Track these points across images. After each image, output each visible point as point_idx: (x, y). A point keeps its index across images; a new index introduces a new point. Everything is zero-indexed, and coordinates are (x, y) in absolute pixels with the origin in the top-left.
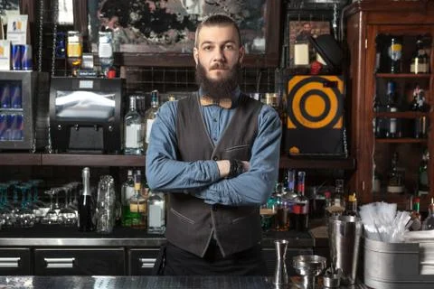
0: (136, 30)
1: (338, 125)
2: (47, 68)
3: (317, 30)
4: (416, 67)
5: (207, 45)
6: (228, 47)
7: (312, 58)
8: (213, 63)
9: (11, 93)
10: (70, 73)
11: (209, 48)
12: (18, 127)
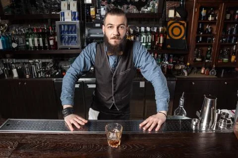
0: (113, 5)
1: (184, 38)
2: (83, 19)
3: (176, 5)
4: (210, 18)
5: (110, 26)
6: (121, 27)
7: (175, 14)
8: (112, 36)
9: (72, 28)
10: (91, 21)
11: (111, 27)
12: (75, 40)
